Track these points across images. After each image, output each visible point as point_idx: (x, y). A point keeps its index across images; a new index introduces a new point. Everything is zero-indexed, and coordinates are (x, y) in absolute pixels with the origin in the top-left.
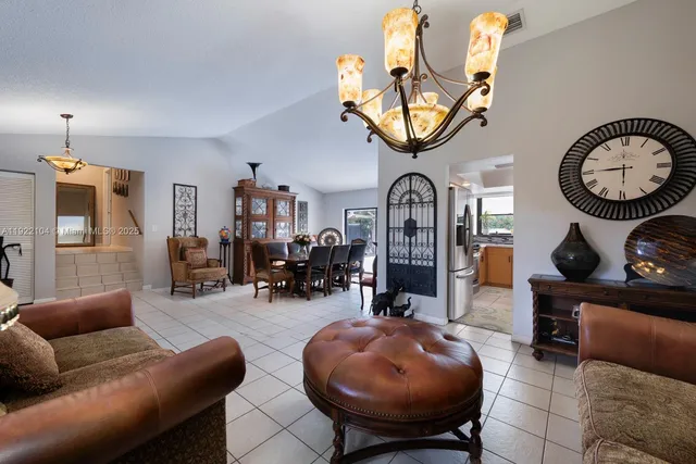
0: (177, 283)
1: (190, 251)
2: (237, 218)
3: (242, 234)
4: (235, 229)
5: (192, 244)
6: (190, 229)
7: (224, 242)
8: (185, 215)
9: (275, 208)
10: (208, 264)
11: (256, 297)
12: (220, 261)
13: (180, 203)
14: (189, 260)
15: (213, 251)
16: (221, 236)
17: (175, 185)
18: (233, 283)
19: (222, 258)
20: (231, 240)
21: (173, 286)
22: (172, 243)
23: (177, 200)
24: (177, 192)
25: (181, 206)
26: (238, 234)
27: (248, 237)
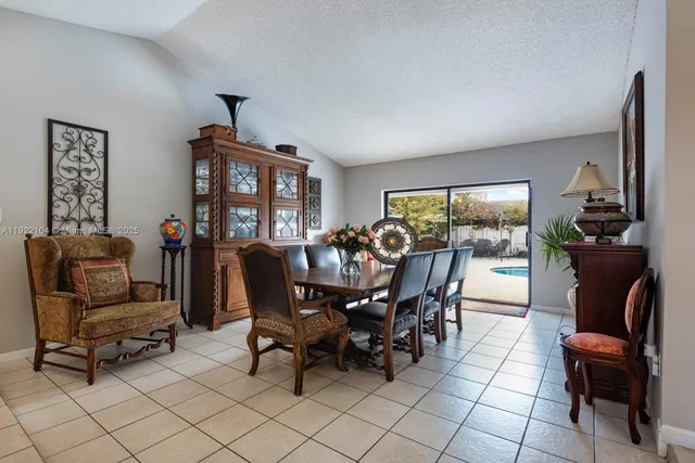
0: (50, 345)
1: (83, 266)
2: (197, 200)
3: (211, 230)
4: (195, 221)
5: (93, 253)
6: (91, 220)
7: (171, 246)
8: (79, 190)
9: (273, 183)
10: (132, 294)
11: (253, 372)
12: (162, 286)
13: (66, 163)
14: (83, 287)
15: (145, 264)
16: (165, 234)
17: (51, 122)
18: (190, 324)
19: (168, 280)
20: (186, 242)
21: (41, 350)
22: (35, 250)
23: (57, 156)
24: (57, 139)
25: (69, 170)
26: (200, 232)
27: (223, 235)
